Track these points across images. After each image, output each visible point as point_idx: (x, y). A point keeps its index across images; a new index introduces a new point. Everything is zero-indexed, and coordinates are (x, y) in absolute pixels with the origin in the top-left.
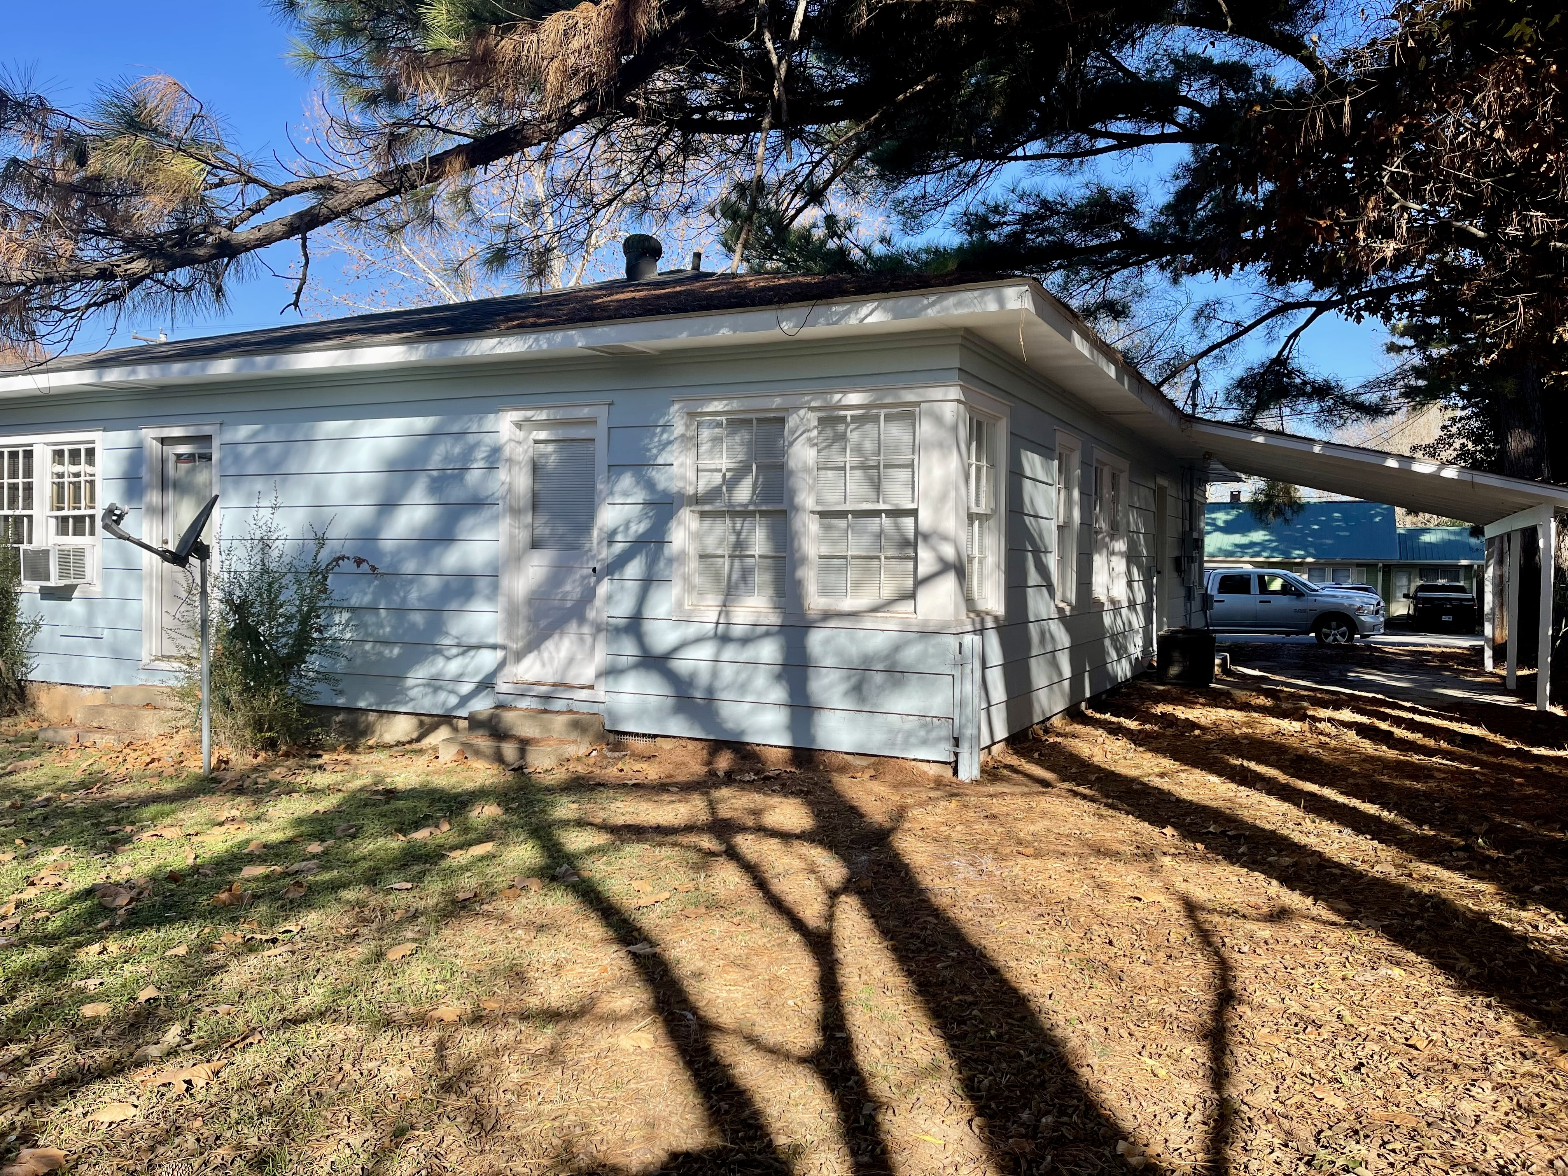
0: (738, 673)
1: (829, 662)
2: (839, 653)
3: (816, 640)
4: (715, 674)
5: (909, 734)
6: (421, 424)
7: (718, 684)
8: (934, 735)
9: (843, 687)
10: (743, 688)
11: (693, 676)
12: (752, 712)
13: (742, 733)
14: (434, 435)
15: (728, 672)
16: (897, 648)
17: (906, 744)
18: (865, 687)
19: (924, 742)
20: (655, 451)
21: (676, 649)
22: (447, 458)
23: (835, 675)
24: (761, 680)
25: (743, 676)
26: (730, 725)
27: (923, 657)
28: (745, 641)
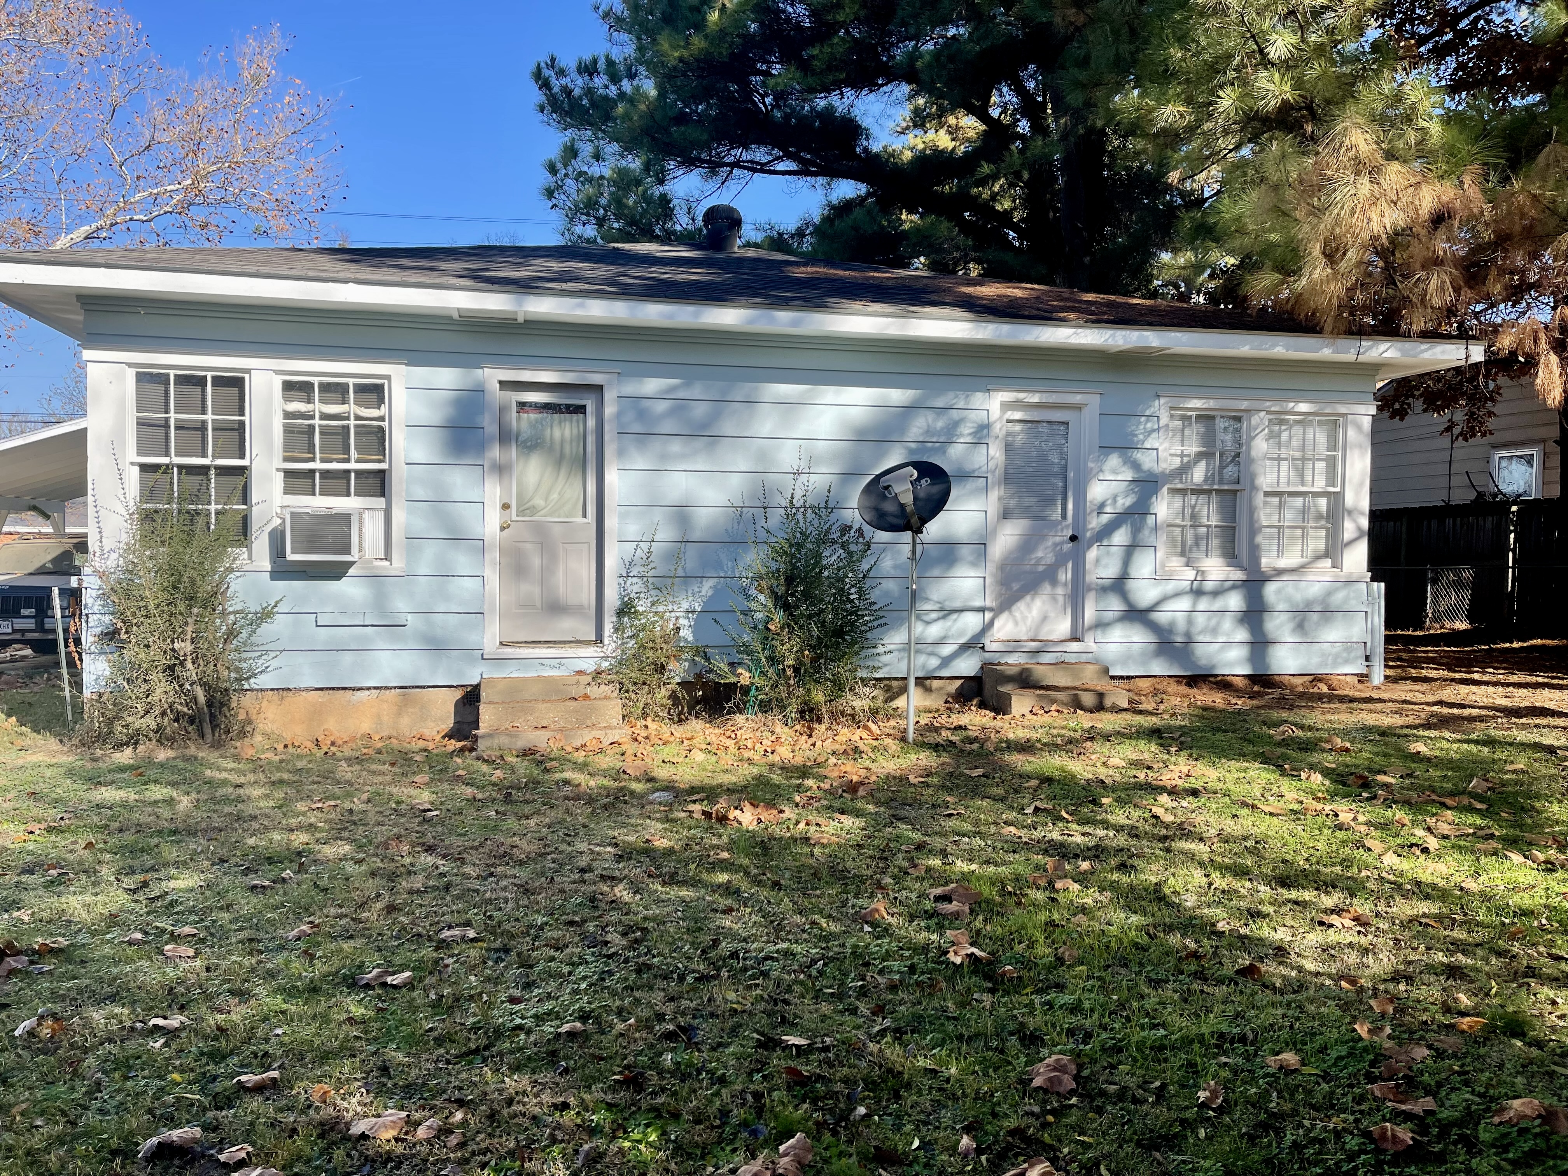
0: (1209, 619)
1: (1281, 607)
2: (1289, 600)
3: (1270, 590)
4: (1190, 622)
5: (1336, 656)
6: (897, 396)
7: (1195, 630)
8: (1353, 655)
9: (1291, 625)
10: (1214, 631)
11: (1172, 624)
12: (1221, 650)
13: (1213, 667)
14: (911, 408)
15: (1201, 620)
16: (1329, 594)
17: (1335, 664)
18: (1306, 624)
19: (1346, 661)
20: (1141, 437)
21: (1158, 603)
22: (928, 432)
23: (1284, 617)
24: (1228, 624)
25: (1213, 622)
26: (1203, 662)
27: (1346, 600)
28: (1216, 593)
